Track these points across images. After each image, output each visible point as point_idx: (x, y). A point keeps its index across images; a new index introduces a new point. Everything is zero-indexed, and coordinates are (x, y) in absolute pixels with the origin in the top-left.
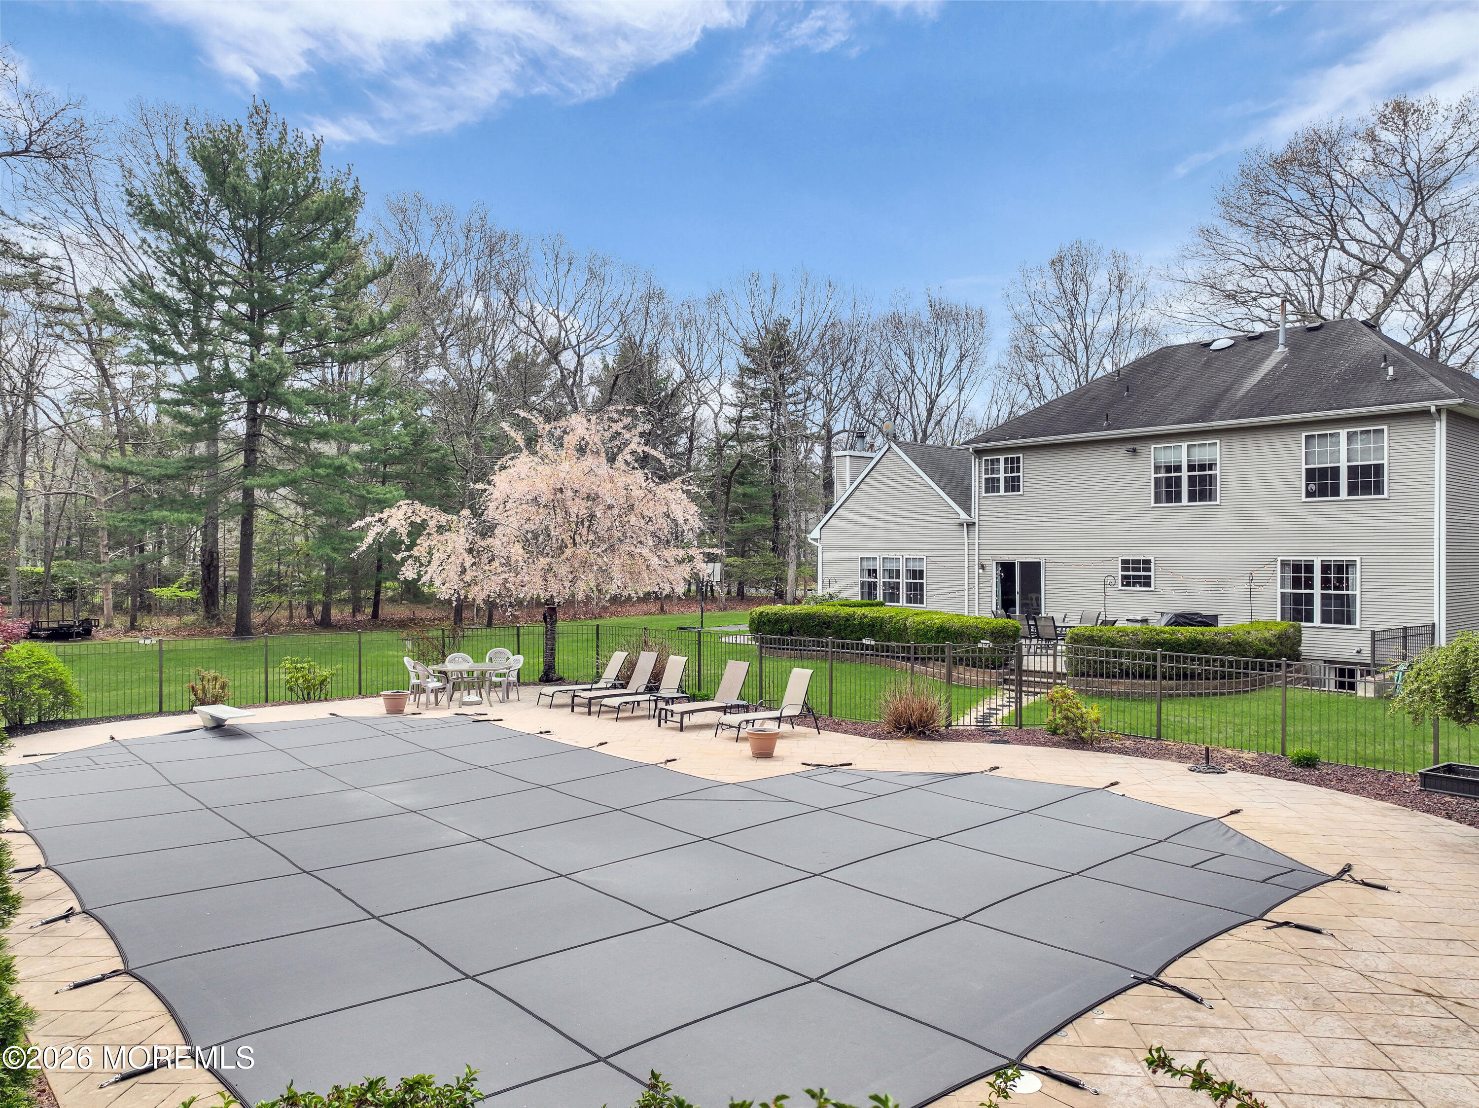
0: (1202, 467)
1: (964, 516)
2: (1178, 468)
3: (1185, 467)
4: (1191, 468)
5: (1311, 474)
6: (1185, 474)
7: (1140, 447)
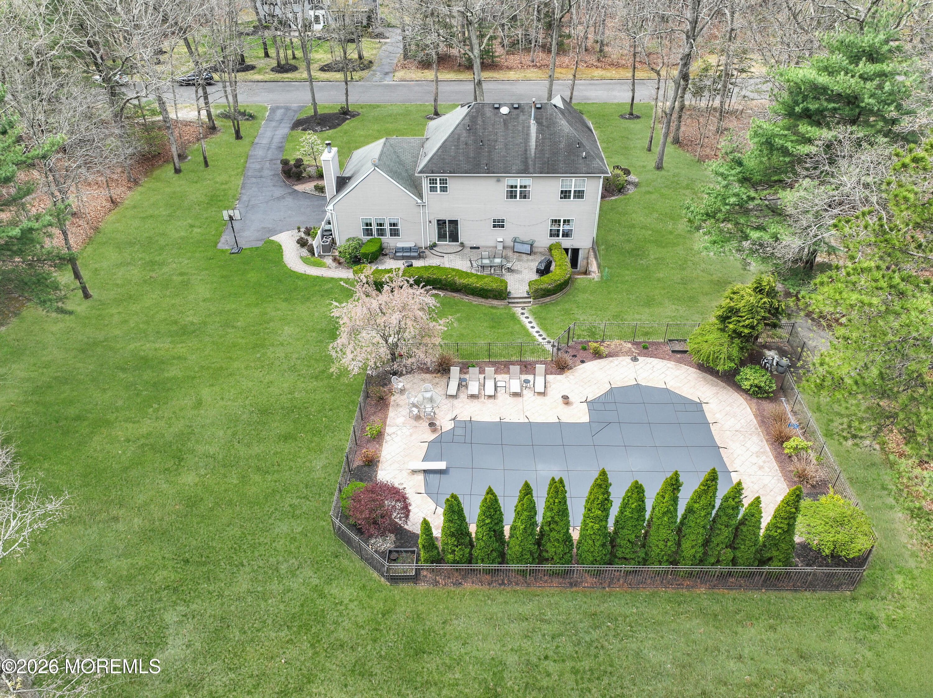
0: (525, 187)
1: (419, 201)
2: (516, 187)
3: (518, 187)
4: (521, 187)
5: (562, 192)
6: (518, 189)
7: (501, 179)
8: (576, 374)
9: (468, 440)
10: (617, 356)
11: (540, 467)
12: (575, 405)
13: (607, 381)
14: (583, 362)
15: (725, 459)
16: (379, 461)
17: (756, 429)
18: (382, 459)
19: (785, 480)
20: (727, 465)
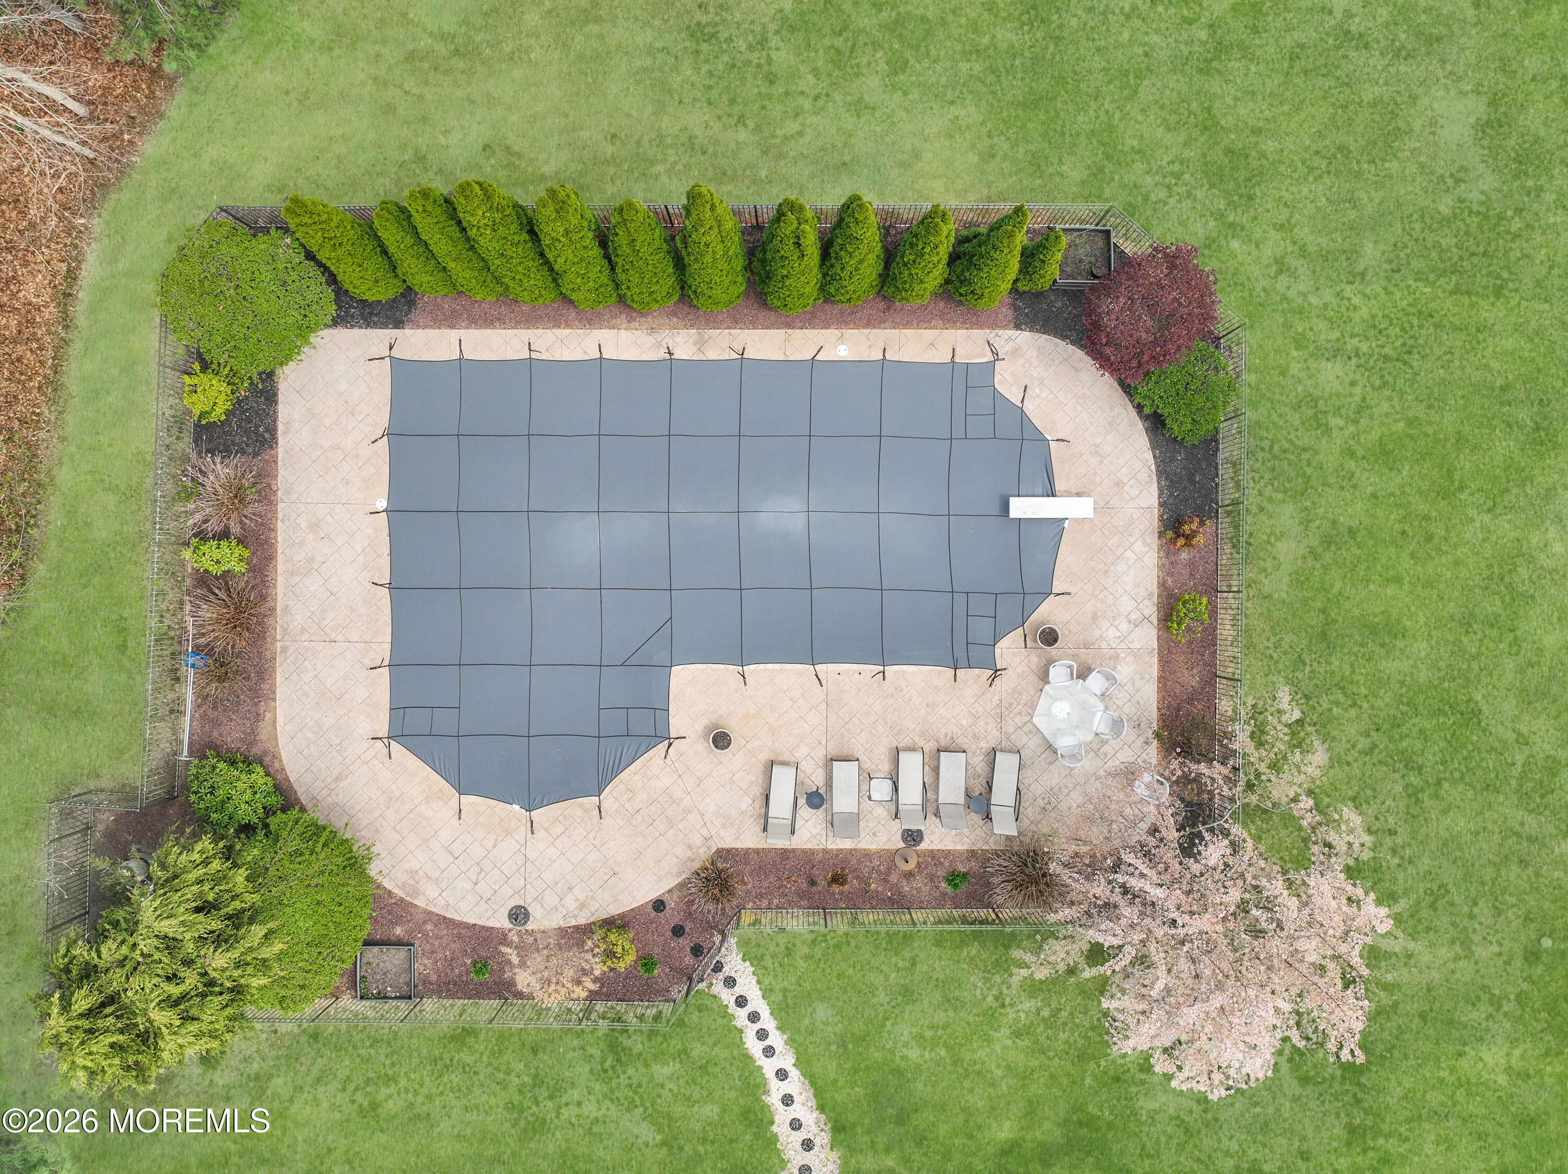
8: (682, 852)
9: (960, 599)
10: (563, 932)
11: (798, 523)
12: (699, 726)
13: (607, 821)
14: (659, 905)
15: (386, 550)
16: (1161, 535)
17: (284, 650)
18: (1154, 541)
19: (275, 493)
20: (386, 532)
